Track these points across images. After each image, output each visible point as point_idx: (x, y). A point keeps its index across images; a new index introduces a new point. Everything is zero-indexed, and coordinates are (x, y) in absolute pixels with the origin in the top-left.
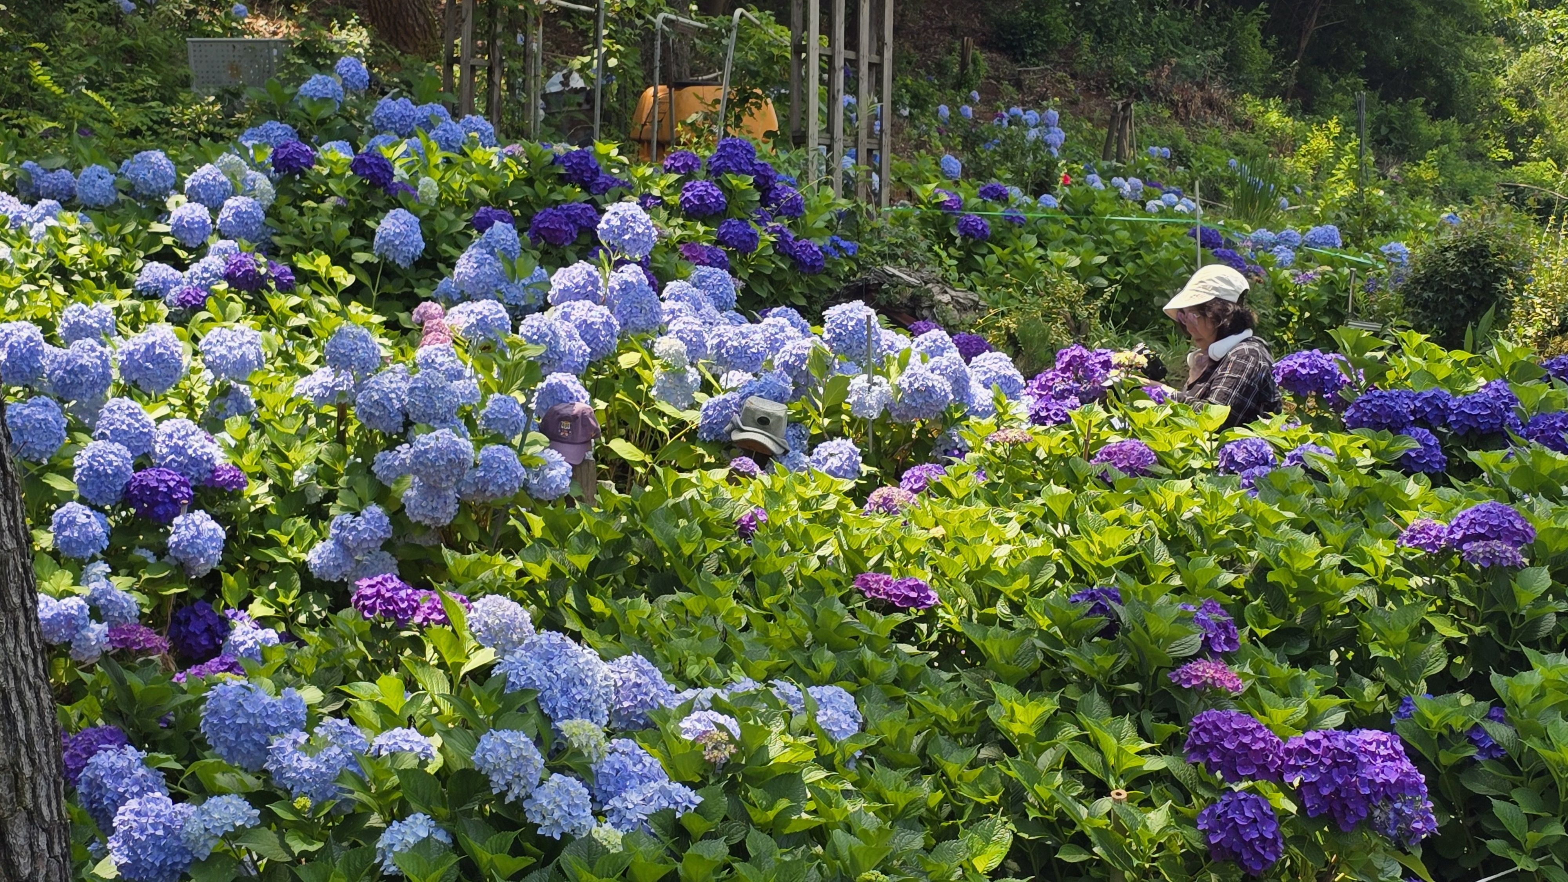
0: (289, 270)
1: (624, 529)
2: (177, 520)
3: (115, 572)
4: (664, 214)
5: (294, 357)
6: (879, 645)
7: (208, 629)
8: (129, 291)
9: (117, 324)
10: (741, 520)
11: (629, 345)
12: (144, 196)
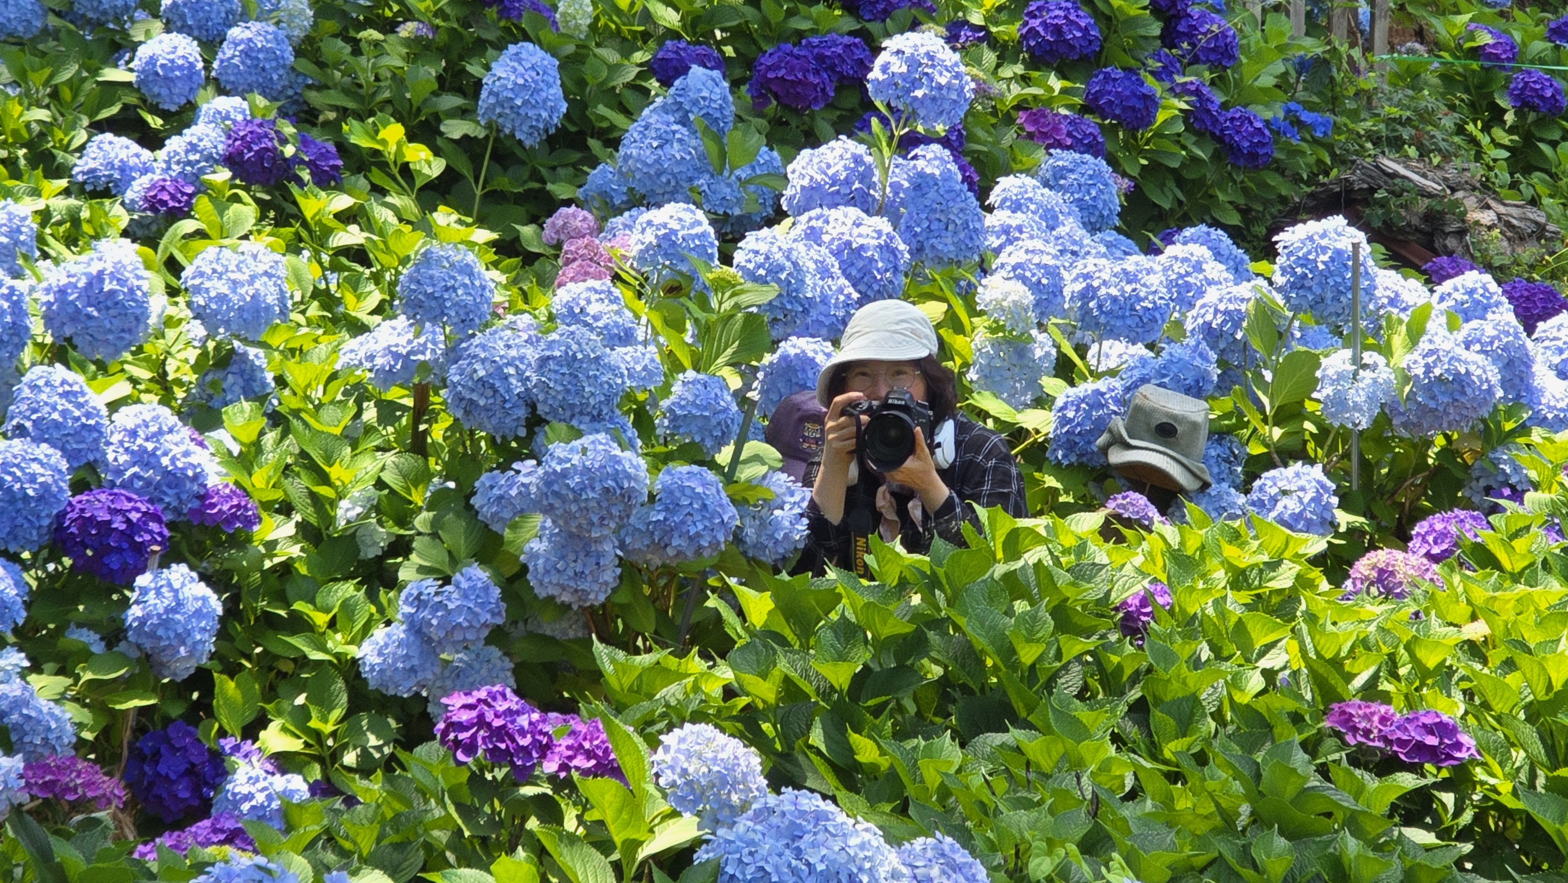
0: (333, 149)
1: (916, 616)
2: (142, 580)
3: (36, 668)
4: (990, 57)
5: (339, 301)
6: (1372, 829)
7: (191, 771)
8: (63, 183)
9: (41, 240)
10: (1124, 603)
11: (926, 288)
12: (89, 21)
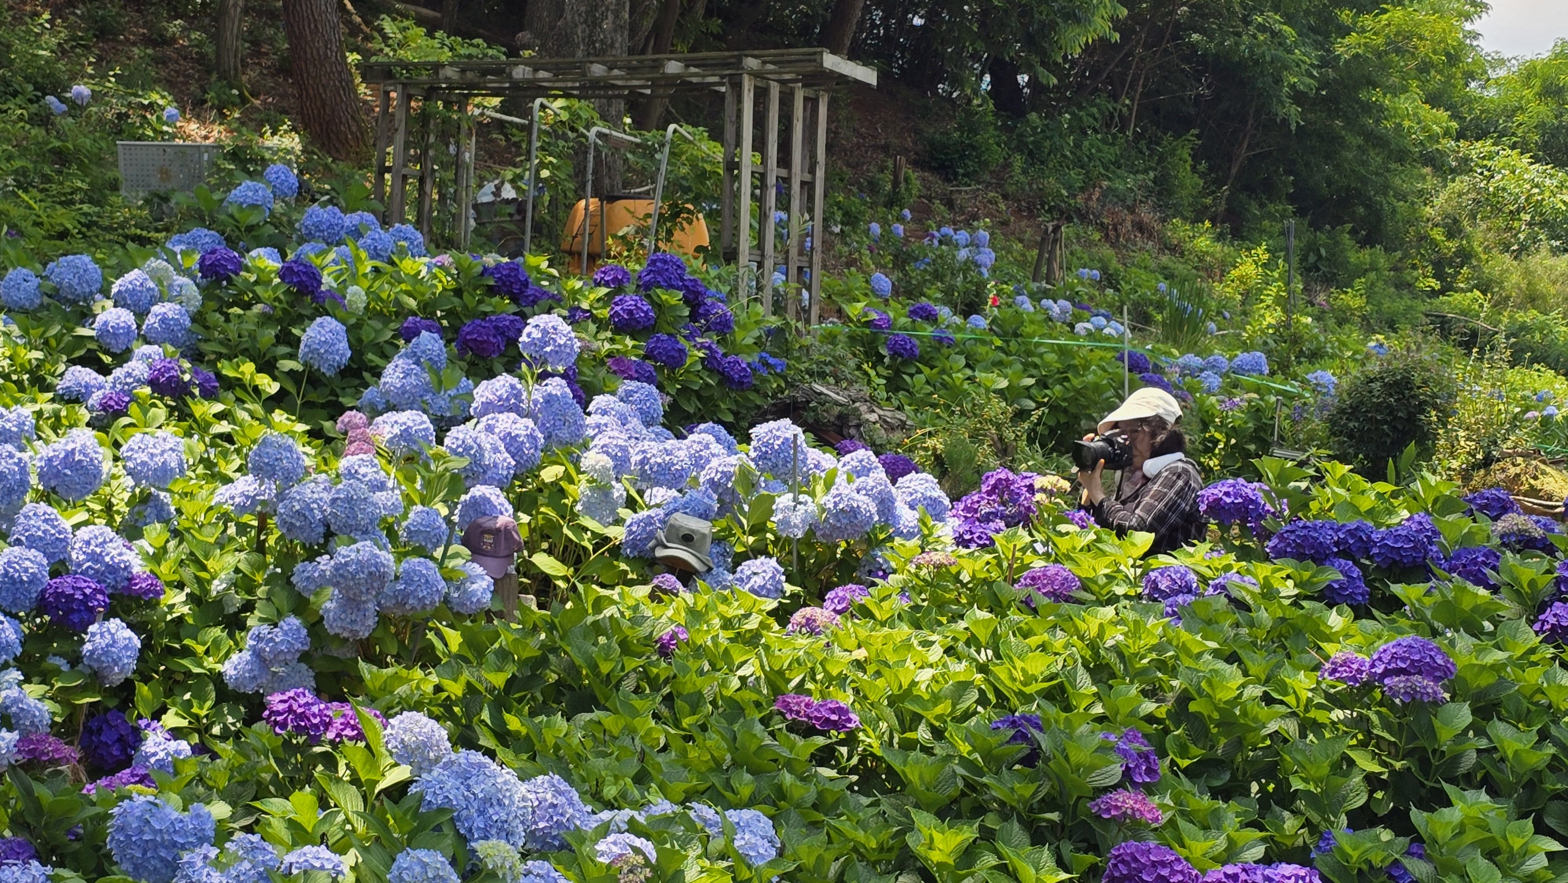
0: (213, 377)
1: (542, 646)
2: (92, 628)
3: (28, 680)
4: (592, 327)
5: (216, 465)
6: (799, 769)
7: (120, 739)
8: (50, 395)
9: (37, 428)
10: (661, 638)
11: (553, 458)
12: (68, 300)
